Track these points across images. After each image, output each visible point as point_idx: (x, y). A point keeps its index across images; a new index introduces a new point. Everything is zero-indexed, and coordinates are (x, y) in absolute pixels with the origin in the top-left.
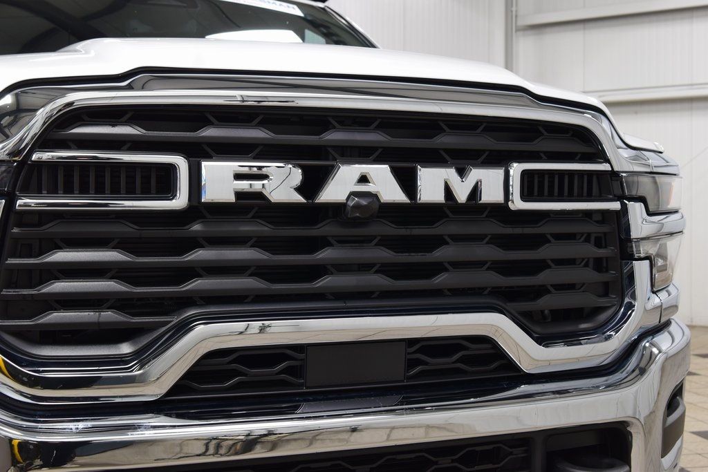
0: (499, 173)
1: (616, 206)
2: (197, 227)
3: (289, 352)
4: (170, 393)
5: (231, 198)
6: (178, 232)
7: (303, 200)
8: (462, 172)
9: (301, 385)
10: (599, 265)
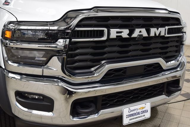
2: (107, 43)
3: (123, 69)
5: (115, 37)
6: (103, 45)
7: (129, 37)
8: (158, 29)
9: (125, 75)
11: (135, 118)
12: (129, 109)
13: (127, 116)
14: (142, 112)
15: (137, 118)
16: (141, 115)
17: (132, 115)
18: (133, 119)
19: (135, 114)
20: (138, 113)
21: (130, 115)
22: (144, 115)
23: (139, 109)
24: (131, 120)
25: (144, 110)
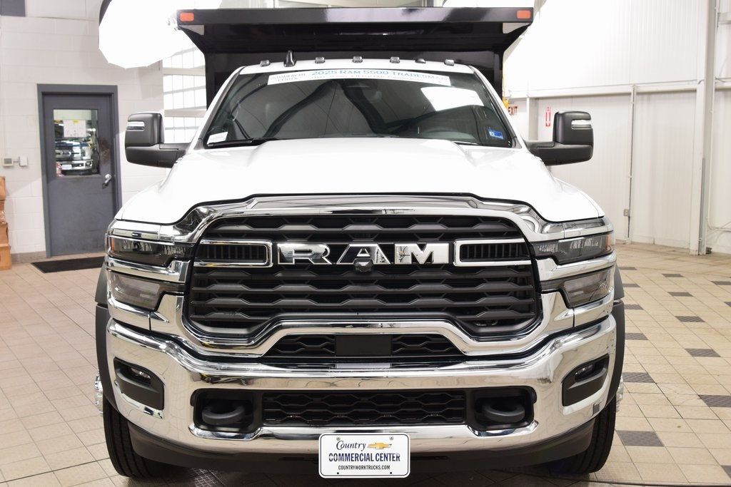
0: (445, 246)
1: (529, 262)
2: (279, 275)
3: (327, 338)
4: (267, 354)
7: (331, 264)
8: (422, 247)
9: (333, 355)
10: (525, 295)
11: (357, 468)
12: (338, 439)
13: (332, 457)
14: (378, 457)
15: (363, 467)
16: (375, 463)
17: (348, 457)
18: (352, 467)
19: (357, 457)
20: (368, 457)
21: (342, 457)
22: (388, 467)
23: (370, 446)
24: (342, 468)
25: (386, 451)
